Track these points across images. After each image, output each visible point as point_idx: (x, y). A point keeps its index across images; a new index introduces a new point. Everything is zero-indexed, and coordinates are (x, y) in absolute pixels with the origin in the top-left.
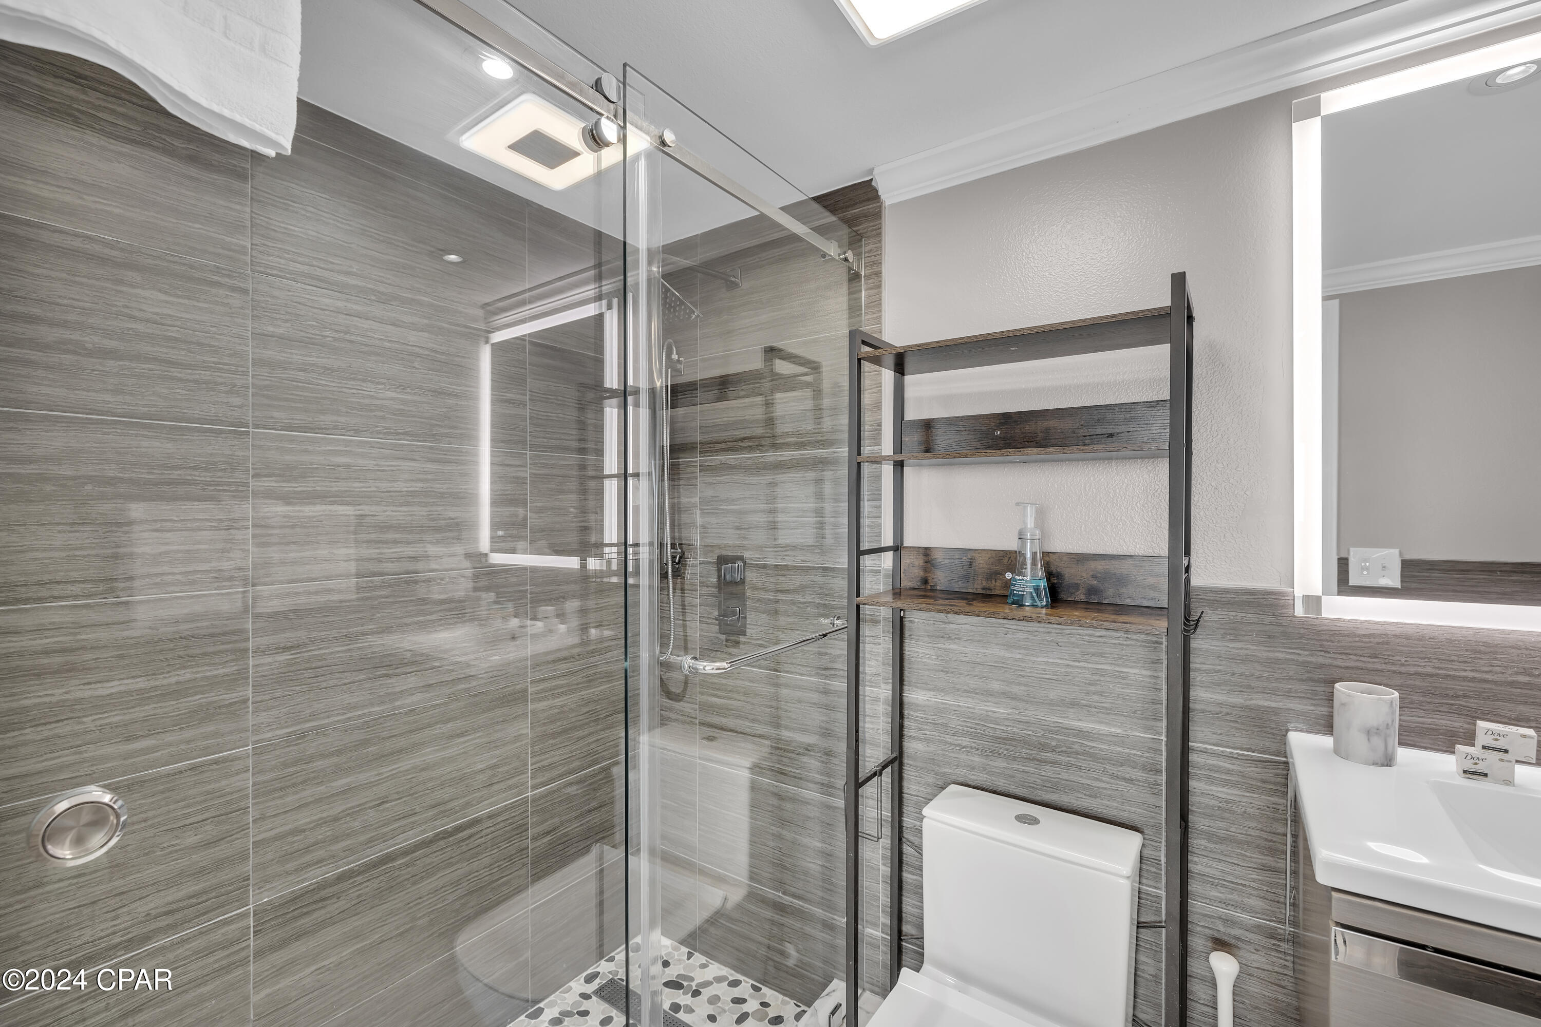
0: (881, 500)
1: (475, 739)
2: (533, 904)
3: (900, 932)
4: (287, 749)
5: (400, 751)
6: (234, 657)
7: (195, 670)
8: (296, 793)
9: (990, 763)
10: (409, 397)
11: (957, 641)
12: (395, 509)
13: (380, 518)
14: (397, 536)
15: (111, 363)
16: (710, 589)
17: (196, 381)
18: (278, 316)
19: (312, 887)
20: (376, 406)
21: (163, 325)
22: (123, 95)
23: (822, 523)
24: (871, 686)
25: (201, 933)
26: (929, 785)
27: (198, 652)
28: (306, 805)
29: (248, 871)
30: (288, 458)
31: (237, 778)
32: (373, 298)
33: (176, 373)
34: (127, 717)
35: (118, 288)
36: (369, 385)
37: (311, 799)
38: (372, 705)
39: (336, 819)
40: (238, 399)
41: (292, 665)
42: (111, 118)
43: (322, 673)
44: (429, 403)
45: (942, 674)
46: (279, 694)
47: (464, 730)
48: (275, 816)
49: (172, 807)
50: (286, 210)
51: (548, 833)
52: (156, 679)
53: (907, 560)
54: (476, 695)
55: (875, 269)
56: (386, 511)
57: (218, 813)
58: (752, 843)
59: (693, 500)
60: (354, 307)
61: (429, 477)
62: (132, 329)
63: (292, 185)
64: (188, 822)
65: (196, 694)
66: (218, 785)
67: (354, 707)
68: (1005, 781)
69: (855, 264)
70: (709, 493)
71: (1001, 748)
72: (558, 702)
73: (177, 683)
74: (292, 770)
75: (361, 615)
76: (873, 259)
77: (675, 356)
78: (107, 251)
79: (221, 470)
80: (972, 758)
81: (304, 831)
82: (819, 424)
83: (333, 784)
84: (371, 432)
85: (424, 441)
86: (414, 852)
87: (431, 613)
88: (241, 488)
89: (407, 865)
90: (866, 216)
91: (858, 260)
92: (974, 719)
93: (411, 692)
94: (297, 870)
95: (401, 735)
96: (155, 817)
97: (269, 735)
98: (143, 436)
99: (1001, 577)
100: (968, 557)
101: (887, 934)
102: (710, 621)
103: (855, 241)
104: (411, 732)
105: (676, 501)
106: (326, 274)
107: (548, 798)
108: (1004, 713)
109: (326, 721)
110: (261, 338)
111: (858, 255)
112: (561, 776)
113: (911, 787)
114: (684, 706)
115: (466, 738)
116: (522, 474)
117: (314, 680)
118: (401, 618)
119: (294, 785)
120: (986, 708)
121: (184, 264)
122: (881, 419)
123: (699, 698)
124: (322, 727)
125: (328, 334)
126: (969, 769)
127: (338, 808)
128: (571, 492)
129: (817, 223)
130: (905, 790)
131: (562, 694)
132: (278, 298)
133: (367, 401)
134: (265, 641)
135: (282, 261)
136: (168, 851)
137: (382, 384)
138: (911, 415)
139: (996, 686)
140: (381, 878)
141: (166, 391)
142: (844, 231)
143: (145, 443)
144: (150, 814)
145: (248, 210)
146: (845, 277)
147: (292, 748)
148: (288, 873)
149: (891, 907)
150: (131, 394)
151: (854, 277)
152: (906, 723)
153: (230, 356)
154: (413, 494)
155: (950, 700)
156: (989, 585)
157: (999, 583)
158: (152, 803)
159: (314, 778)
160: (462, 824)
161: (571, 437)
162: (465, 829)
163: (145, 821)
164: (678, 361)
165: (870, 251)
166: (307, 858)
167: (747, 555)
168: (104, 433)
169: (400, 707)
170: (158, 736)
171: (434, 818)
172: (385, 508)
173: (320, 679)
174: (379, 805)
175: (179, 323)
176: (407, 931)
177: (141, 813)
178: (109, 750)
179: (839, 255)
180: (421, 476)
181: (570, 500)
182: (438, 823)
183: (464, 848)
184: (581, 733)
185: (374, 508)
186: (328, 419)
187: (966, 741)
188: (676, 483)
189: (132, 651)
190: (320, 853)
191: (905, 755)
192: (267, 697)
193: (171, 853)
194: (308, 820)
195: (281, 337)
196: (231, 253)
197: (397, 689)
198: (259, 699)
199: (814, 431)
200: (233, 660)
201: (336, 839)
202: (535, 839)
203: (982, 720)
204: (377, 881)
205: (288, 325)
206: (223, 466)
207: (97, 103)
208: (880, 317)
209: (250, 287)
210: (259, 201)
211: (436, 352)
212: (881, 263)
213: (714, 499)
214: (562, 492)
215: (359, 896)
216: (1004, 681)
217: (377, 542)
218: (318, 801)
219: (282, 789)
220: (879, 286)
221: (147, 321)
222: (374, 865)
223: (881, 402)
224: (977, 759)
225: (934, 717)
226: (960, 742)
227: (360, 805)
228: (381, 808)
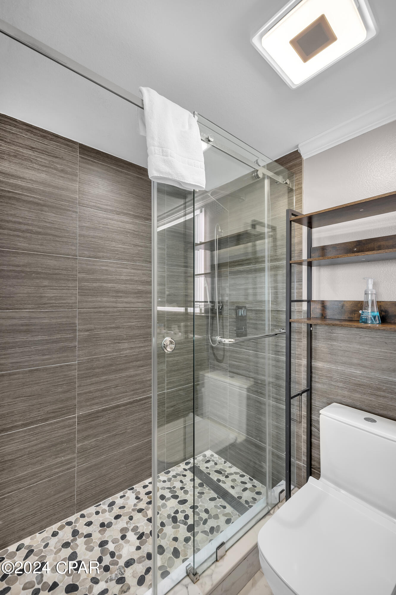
0: (302, 282)
1: (147, 368)
2: (167, 432)
3: (311, 464)
4: (88, 364)
5: (122, 370)
6: (72, 332)
7: (61, 335)
8: (90, 379)
9: (353, 395)
10: (126, 247)
11: (337, 341)
12: (121, 285)
13: (116, 288)
14: (122, 295)
15: (40, 236)
16: (233, 319)
17: (63, 242)
18: (86, 220)
19: (94, 412)
20: (116, 250)
21: (53, 224)
22: (44, 152)
23: (277, 292)
24: (298, 359)
25: (62, 421)
26: (324, 403)
27: (62, 329)
28: (93, 384)
29: (76, 403)
30: (89, 267)
31: (73, 372)
32: (115, 213)
33: (57, 239)
34: (43, 348)
35: (42, 213)
36: (114, 242)
37: (95, 382)
38: (113, 352)
39: (102, 390)
40: (75, 247)
41: (89, 336)
42: (40, 160)
43: (98, 340)
44: (132, 249)
45: (330, 355)
46: (85, 345)
47: (143, 365)
48: (84, 386)
49: (54, 378)
50: (89, 185)
51: (172, 407)
52: (51, 337)
53: (313, 306)
54: (147, 353)
55: (299, 186)
56: (118, 286)
57: (68, 382)
58: (248, 420)
59: (226, 285)
60: (109, 216)
61: (132, 274)
62: (45, 225)
63: (91, 177)
64: (59, 384)
65: (62, 342)
66: (67, 373)
67: (108, 353)
68: (360, 404)
69: (291, 185)
70: (233, 282)
71: (358, 389)
72: (176, 358)
73: (57, 338)
74: (89, 371)
75: (110, 321)
76: (298, 182)
77: (220, 230)
78: (39, 201)
79: (69, 270)
80: (344, 392)
81: (92, 392)
82: (276, 252)
83: (101, 378)
84: (114, 259)
85: (131, 262)
86: (126, 405)
87: (133, 322)
88: (75, 277)
89: (124, 410)
90: (295, 165)
91: (292, 183)
92: (345, 375)
93: (126, 349)
94: (90, 405)
95: (122, 364)
96: (50, 381)
97: (82, 359)
98: (48, 259)
99: (357, 312)
100: (342, 304)
101: (305, 465)
102: (233, 332)
103: (290, 177)
104: (126, 363)
105: (220, 285)
106: (100, 206)
107: (172, 394)
108: (359, 373)
109: (99, 356)
110: (81, 227)
111: (292, 182)
112: (177, 386)
113: (316, 402)
114: (223, 365)
115: (144, 368)
116: (164, 275)
117: (96, 342)
118: (122, 323)
119: (90, 376)
120: (351, 371)
121: (60, 204)
122: (302, 248)
123: (228, 362)
124: (98, 358)
125: (101, 225)
126: (342, 397)
127: (103, 386)
128: (181, 282)
129: (275, 171)
130: (313, 404)
131: (178, 356)
132: (86, 214)
133: (113, 248)
134: (82, 327)
135: (88, 202)
136: (53, 392)
137: (117, 242)
138: (315, 245)
139: (355, 361)
140: (116, 413)
141: (54, 245)
142: (286, 173)
143: (49, 261)
144: (49, 380)
145: (78, 186)
146: (287, 191)
147: (89, 364)
148: (87, 406)
149: (307, 453)
150: (45, 246)
151: (290, 190)
152: (313, 375)
153: (72, 233)
154: (127, 280)
155: (333, 367)
156: (351, 316)
157: (356, 315)
158: (49, 376)
159: (96, 375)
160: (143, 398)
161: (181, 261)
162: (143, 400)
163: (47, 382)
164: (221, 232)
165: (297, 179)
166: (93, 402)
167: (247, 306)
168: (38, 258)
169: (122, 354)
170: (51, 355)
171: (133, 395)
172: (118, 285)
173: (98, 342)
174: (115, 387)
175: (58, 223)
176: (124, 433)
177: (46, 379)
178: (38, 358)
179: (283, 182)
180: (130, 274)
181: (181, 285)
182: (134, 396)
183: (143, 407)
184: (184, 371)
185: (114, 285)
186: (101, 254)
187: (341, 385)
188: (220, 279)
189: (44, 327)
190: (97, 401)
191: (313, 389)
192: (82, 346)
193: (54, 393)
194: (94, 389)
195: (87, 227)
196: (73, 200)
197: (122, 348)
198: (80, 346)
199: (274, 255)
200: (72, 333)
201: (102, 397)
202: (167, 408)
203: (348, 376)
204: (115, 413)
205: (89, 223)
206: (70, 269)
207: (37, 155)
208: (302, 206)
209: (78, 211)
210: (81, 183)
211: (135, 231)
212: (302, 184)
213: (235, 284)
214: (178, 281)
215: (109, 418)
216: (359, 359)
217: (115, 297)
218: (97, 383)
219: (86, 377)
220: (301, 193)
221: (50, 223)
222: (114, 408)
223: (302, 241)
224: (346, 393)
225: (326, 374)
226: (338, 385)
227: (110, 386)
228: (116, 388)
